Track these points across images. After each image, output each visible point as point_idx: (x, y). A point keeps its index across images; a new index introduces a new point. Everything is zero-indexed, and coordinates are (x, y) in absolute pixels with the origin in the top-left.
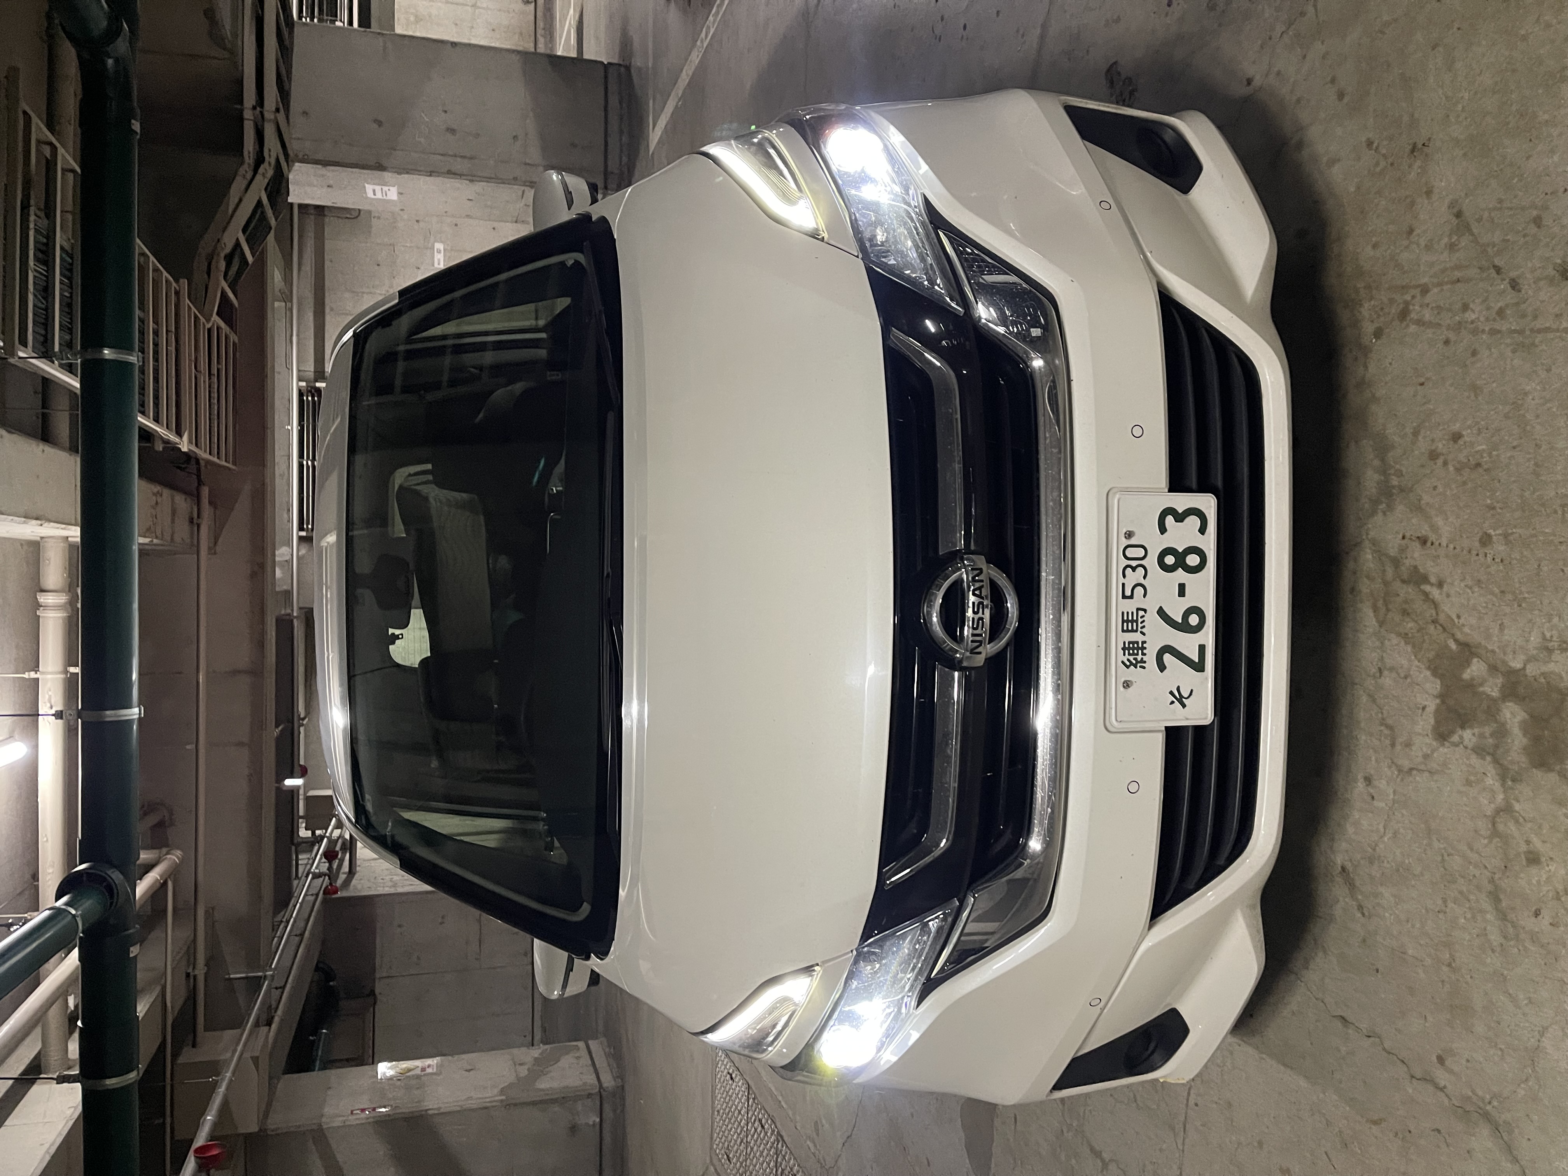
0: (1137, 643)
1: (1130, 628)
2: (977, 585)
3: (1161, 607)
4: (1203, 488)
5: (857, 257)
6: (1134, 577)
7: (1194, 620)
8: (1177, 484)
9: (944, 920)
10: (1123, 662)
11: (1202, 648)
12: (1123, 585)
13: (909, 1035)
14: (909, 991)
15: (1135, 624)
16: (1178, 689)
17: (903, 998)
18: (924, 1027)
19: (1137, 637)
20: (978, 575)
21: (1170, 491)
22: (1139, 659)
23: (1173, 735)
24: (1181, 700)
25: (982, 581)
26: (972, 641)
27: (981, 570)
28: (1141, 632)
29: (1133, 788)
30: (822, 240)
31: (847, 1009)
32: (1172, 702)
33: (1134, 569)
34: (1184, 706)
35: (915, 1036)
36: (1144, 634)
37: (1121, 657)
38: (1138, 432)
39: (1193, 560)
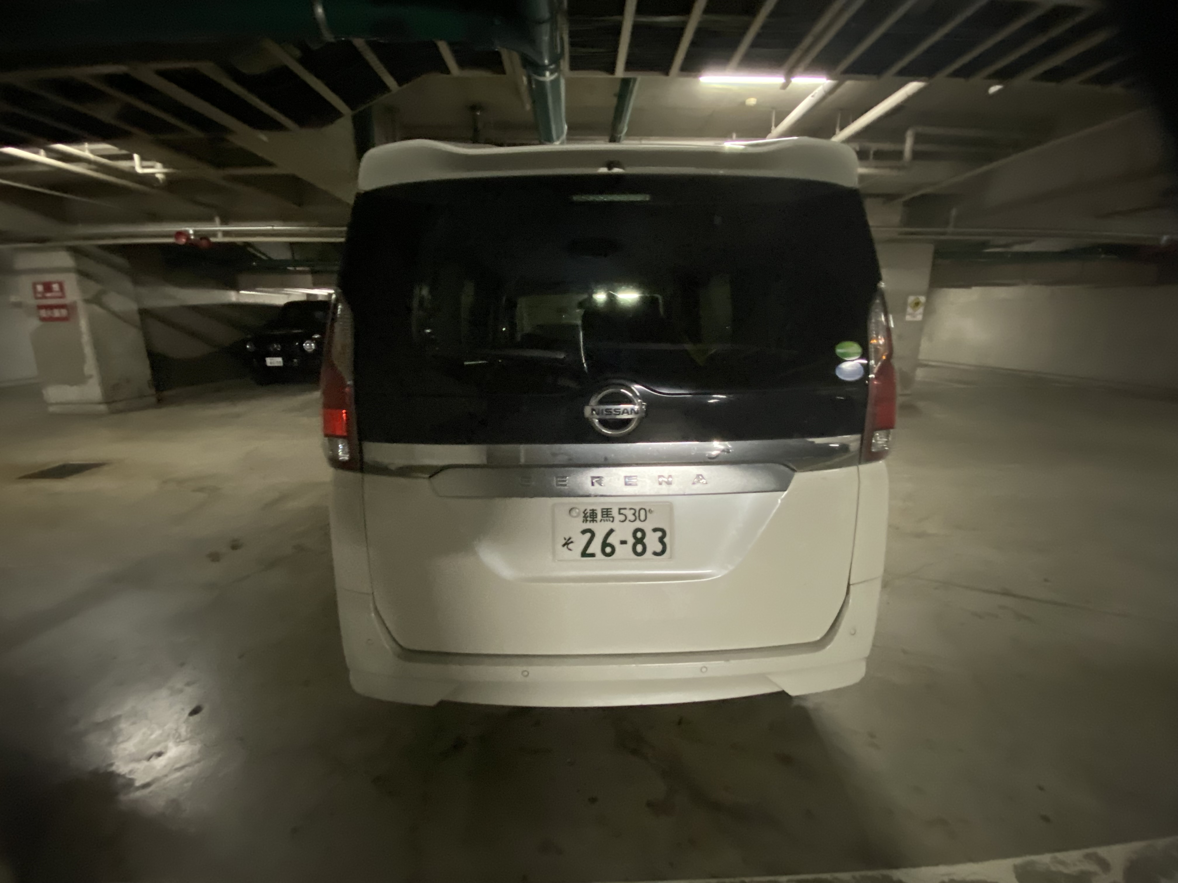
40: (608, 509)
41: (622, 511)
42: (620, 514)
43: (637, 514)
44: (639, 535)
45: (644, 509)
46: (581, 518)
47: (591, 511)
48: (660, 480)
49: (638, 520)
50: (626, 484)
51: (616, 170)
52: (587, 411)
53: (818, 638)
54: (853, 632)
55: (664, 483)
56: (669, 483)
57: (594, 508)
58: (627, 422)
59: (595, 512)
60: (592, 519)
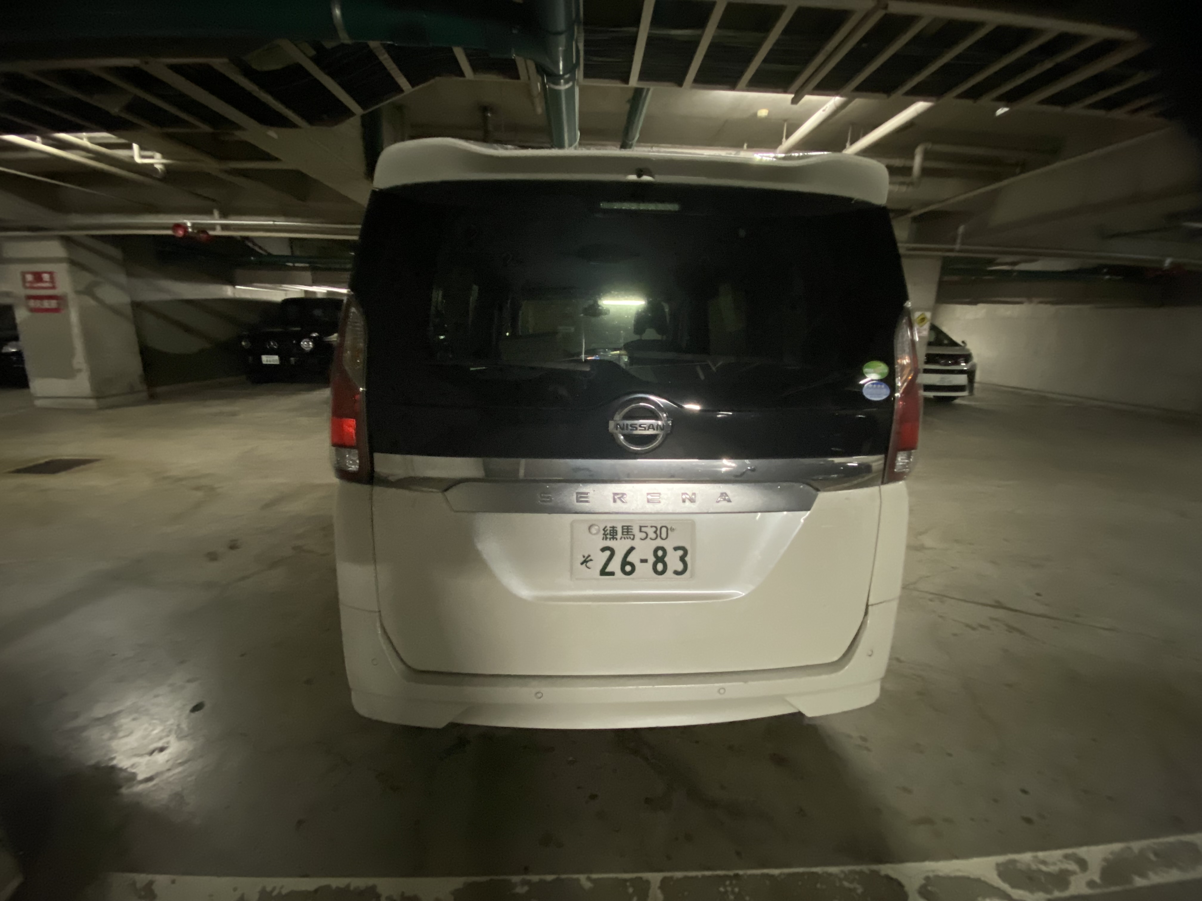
40: (628, 526)
41: (643, 529)
42: (641, 531)
43: (658, 532)
44: (660, 553)
45: (665, 527)
46: (601, 535)
47: (612, 529)
48: (684, 497)
49: (659, 538)
50: (649, 501)
51: (646, 178)
52: (612, 424)
53: (835, 658)
54: (870, 653)
55: (687, 501)
56: (692, 501)
57: (615, 525)
58: (653, 437)
59: (615, 529)
60: (611, 537)
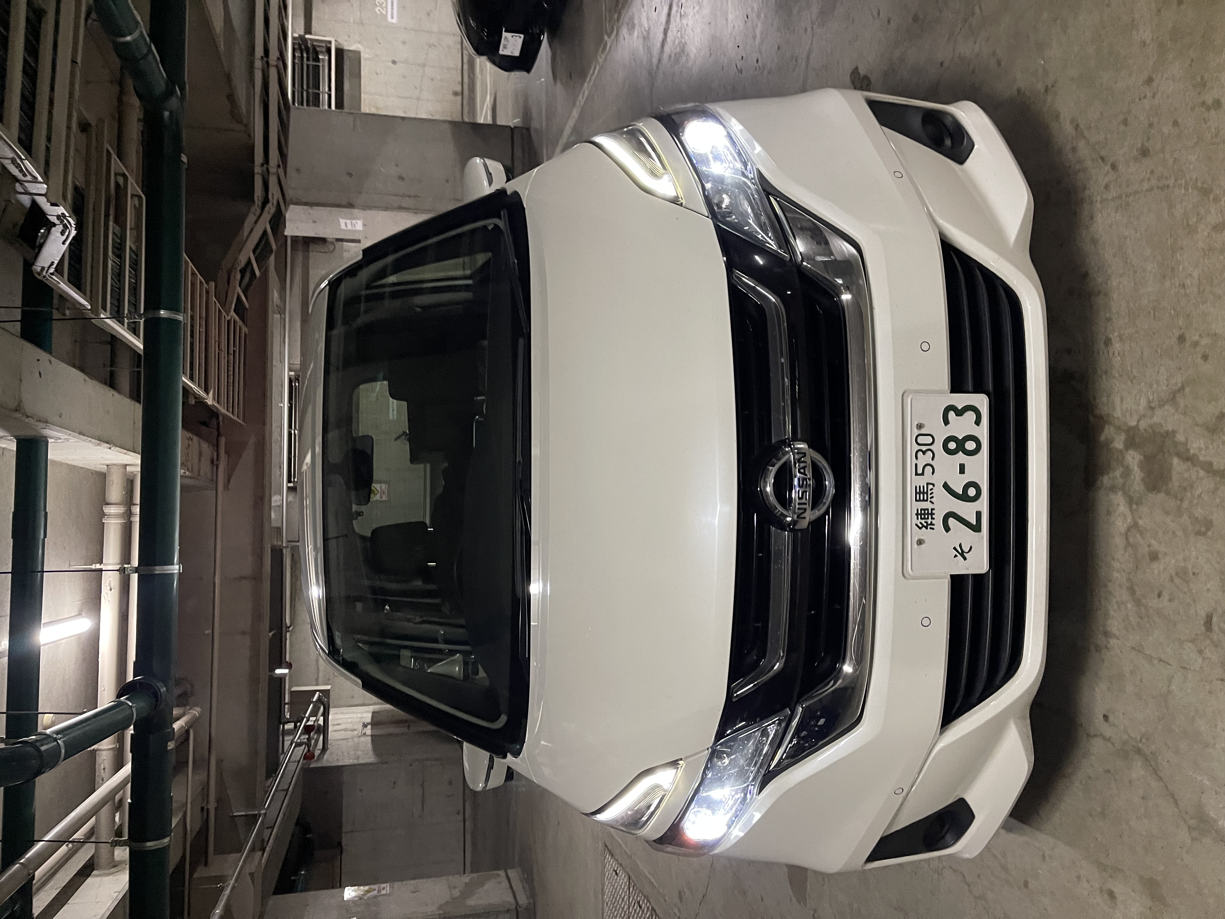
0: (928, 510)
1: (922, 498)
2: (802, 465)
3: (945, 483)
4: (977, 390)
5: (708, 217)
6: (924, 459)
7: (972, 492)
8: (957, 387)
9: (779, 724)
10: (916, 525)
11: (979, 514)
12: (916, 465)
13: (753, 816)
14: (753, 780)
15: (925, 495)
16: (960, 546)
17: (748, 786)
18: (764, 810)
19: (927, 505)
20: (803, 457)
21: (951, 392)
22: (929, 523)
23: (957, 581)
24: (962, 554)
25: (805, 462)
26: (799, 509)
27: (805, 454)
28: (930, 501)
29: (926, 623)
30: (681, 205)
31: (704, 795)
32: (956, 556)
33: (924, 453)
34: (965, 559)
35: (757, 816)
36: (933, 503)
37: (915, 521)
38: (925, 347)
39: (970, 445)
